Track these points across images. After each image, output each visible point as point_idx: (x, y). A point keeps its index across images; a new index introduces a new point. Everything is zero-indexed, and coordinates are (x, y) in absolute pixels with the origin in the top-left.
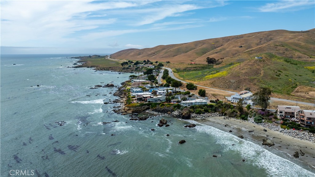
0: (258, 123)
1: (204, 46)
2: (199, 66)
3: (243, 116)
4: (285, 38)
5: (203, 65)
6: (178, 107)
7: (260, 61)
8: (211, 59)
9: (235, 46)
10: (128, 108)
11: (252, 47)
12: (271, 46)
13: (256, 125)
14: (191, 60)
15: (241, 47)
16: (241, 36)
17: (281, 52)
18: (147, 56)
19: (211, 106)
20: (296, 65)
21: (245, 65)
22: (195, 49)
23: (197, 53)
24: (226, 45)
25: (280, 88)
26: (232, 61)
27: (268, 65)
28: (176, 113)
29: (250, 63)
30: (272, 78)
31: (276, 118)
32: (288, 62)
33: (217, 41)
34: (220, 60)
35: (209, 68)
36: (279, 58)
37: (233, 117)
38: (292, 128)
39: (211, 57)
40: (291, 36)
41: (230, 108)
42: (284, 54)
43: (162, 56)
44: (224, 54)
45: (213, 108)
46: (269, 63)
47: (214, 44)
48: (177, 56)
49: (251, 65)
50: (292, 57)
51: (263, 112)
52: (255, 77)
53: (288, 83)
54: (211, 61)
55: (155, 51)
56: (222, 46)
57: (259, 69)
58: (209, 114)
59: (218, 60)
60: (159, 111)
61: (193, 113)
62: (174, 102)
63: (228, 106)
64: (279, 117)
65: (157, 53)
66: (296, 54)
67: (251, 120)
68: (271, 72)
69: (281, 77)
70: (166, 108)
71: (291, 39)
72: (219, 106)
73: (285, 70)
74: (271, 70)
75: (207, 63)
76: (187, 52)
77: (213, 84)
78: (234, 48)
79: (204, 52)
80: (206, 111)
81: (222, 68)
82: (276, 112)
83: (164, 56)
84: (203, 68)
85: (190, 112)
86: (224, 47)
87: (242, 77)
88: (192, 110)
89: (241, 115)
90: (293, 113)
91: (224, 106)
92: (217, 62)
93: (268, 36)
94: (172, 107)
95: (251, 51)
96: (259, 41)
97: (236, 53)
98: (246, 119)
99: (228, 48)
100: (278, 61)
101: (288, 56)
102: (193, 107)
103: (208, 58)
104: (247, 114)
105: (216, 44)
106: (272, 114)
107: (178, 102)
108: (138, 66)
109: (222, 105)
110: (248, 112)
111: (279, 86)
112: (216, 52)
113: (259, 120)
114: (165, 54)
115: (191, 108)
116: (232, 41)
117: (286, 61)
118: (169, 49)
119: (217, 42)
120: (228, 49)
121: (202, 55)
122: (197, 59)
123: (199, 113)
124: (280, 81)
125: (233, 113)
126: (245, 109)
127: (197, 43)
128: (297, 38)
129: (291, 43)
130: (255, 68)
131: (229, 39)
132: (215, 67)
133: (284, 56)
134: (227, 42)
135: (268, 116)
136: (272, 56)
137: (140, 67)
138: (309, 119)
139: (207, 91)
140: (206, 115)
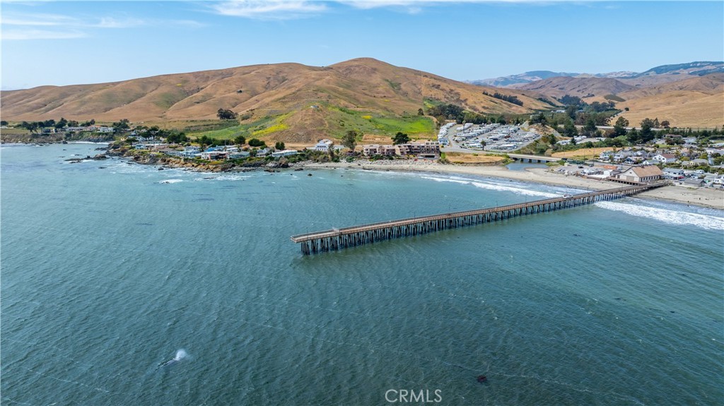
0: (350, 162)
1: (163, 90)
3: (336, 159)
6: (272, 159)
9: (229, 91)
15: (241, 92)
19: (302, 155)
20: (353, 114)
24: (208, 87)
28: (272, 164)
31: (363, 155)
32: (344, 111)
33: (183, 78)
34: (250, 113)
36: (333, 108)
37: (326, 162)
38: (377, 159)
40: (313, 74)
41: (321, 154)
47: (182, 86)
51: (352, 153)
54: (226, 115)
55: (41, 99)
57: (321, 119)
58: (305, 162)
60: (252, 166)
61: (289, 162)
62: (259, 157)
63: (318, 153)
64: (365, 154)
65: (51, 104)
66: (342, 103)
67: (344, 161)
68: (335, 122)
69: (346, 127)
70: (257, 162)
72: (310, 155)
73: (346, 119)
74: (333, 120)
76: (131, 102)
78: (229, 95)
80: (300, 160)
82: (362, 151)
83: (81, 110)
84: (223, 124)
85: (286, 162)
86: (208, 92)
87: (310, 129)
89: (332, 159)
90: (376, 149)
93: (277, 74)
94: (263, 160)
96: (266, 82)
98: (339, 161)
99: (216, 93)
100: (335, 110)
104: (338, 157)
105: (185, 84)
106: (359, 154)
107: (267, 154)
109: (312, 153)
110: (338, 155)
112: (197, 101)
113: (350, 159)
114: (81, 106)
116: (216, 80)
118: (83, 95)
119: (185, 81)
120: (217, 96)
125: (324, 158)
126: (336, 153)
127: (144, 83)
130: (317, 118)
134: (207, 81)
135: (357, 155)
136: (326, 105)
137: (77, 132)
138: (388, 150)
139: (286, 145)
140: (301, 163)
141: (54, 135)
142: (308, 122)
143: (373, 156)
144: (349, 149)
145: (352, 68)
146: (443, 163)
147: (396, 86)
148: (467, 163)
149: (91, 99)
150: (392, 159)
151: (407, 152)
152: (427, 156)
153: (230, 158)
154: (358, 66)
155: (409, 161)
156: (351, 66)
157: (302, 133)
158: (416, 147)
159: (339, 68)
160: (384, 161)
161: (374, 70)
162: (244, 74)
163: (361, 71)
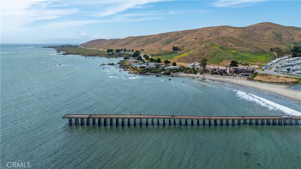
0: (201, 74)
1: (168, 38)
2: (168, 52)
3: (195, 72)
4: (228, 32)
5: (170, 51)
6: (164, 70)
7: (206, 48)
8: (176, 47)
9: (192, 38)
10: (137, 72)
11: (204, 39)
12: (214, 39)
13: (200, 75)
14: (159, 49)
15: (196, 39)
16: (197, 30)
17: (221, 42)
18: (121, 45)
19: (180, 69)
20: (226, 50)
21: (197, 50)
22: (160, 40)
23: (162, 44)
24: (185, 37)
25: (214, 61)
26: (190, 49)
27: (210, 50)
28: (162, 73)
29: (200, 49)
30: (211, 57)
31: (209, 72)
33: (177, 33)
34: (182, 48)
35: (175, 53)
36: (217, 46)
37: (190, 73)
38: (215, 74)
39: (175, 46)
40: (232, 30)
41: (189, 69)
42: (222, 44)
43: (134, 46)
44: (183, 44)
45: (181, 70)
46: (211, 49)
47: (175, 37)
48: (146, 46)
49: (201, 50)
50: (227, 46)
51: (203, 70)
52: (202, 56)
53: (219, 59)
54: (175, 49)
55: (127, 41)
56: (182, 38)
57: (204, 52)
58: (179, 73)
59: (180, 48)
60: (153, 73)
61: (171, 72)
62: (160, 68)
63: (188, 69)
64: (210, 71)
65: (128, 43)
66: (230, 44)
68: (211, 54)
69: (216, 56)
70: (157, 71)
71: (232, 33)
72: (184, 69)
73: (219, 52)
74: (211, 53)
75: (173, 50)
76: (154, 43)
77: (179, 61)
78: (191, 40)
79: (168, 42)
80: (177, 71)
81: (183, 53)
82: (209, 70)
83: (136, 45)
84: (171, 53)
85: (170, 72)
86: (183, 39)
87: (195, 56)
88: (170, 71)
89: (194, 72)
90: (216, 69)
91: (186, 69)
92: (180, 49)
93: (216, 31)
94: (160, 70)
95: (202, 42)
96: (210, 34)
97: (192, 44)
98: (196, 74)
99: (186, 39)
100: (216, 47)
101: (224, 45)
102: (171, 70)
103: (174, 46)
104: (197, 72)
105: (177, 35)
106: (208, 70)
107: (163, 68)
108: (120, 53)
109: (185, 68)
110: (197, 71)
111: (214, 60)
113: (202, 73)
114: (136, 44)
115: (170, 70)
116: (189, 34)
117: (221, 48)
118: (139, 40)
119: (178, 35)
120: (186, 41)
121: (166, 45)
122: (163, 48)
123: (174, 72)
124: (215, 58)
125: (190, 71)
126: (196, 69)
127: (162, 35)
128: (235, 33)
129: (229, 37)
130: (202, 52)
131: (187, 33)
132: (179, 52)
133: (222, 45)
134: (186, 34)
135: (206, 71)
136: (213, 45)
137: (122, 54)
138: (221, 70)
139: (177, 64)
140: (177, 73)
141: (115, 55)
142: (196, 53)
143: (214, 72)
144: (203, 68)
145: (256, 28)
146: (250, 80)
147: (279, 36)
148: (264, 81)
149: (140, 41)
150: (222, 75)
151: (234, 72)
152: (245, 75)
153: (147, 68)
154: (260, 26)
155: (231, 77)
156: (257, 27)
157: (191, 59)
158: (240, 69)
159: (250, 27)
160: (217, 76)
161: (269, 28)
162: (202, 31)
163: (261, 28)
